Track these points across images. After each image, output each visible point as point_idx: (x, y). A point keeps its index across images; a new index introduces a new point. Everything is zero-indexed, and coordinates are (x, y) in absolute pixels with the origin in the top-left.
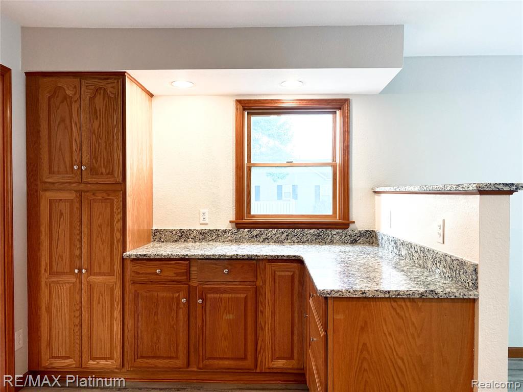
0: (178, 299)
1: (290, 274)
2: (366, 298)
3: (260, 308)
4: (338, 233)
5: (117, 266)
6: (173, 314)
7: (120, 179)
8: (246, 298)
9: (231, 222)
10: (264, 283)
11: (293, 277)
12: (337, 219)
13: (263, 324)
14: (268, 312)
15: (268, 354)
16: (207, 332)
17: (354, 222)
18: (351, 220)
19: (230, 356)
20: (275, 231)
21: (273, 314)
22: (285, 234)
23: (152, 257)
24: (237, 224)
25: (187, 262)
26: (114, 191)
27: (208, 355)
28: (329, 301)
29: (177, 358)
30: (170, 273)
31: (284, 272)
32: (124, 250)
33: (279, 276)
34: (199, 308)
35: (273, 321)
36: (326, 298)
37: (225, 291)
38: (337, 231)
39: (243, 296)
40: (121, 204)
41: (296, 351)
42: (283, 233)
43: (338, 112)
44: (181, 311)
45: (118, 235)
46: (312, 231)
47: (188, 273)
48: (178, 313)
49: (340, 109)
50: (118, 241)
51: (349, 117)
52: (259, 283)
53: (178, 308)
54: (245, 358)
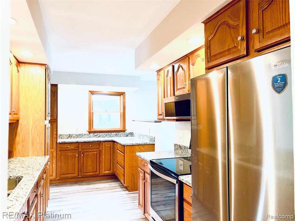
0: (75, 155)
1: (110, 145)
2: (133, 145)
3: (101, 156)
4: (122, 134)
5: (55, 146)
6: (74, 160)
7: (56, 118)
8: (97, 153)
9: (87, 131)
10: (102, 148)
11: (111, 146)
12: (122, 129)
13: (102, 161)
14: (103, 157)
15: (103, 169)
16: (85, 165)
17: (127, 130)
18: (126, 129)
19: (91, 171)
20: (102, 134)
21: (105, 157)
22: (106, 135)
23: (67, 142)
24: (89, 132)
25: (78, 144)
26: (54, 122)
27: (85, 172)
28: (125, 146)
29: (75, 173)
30: (72, 147)
31: (108, 145)
32: (57, 141)
33: (107, 146)
34: (82, 157)
35: (105, 160)
36: (124, 146)
37: (90, 152)
38: (122, 133)
39: (96, 153)
40: (56, 126)
41: (112, 168)
42: (105, 134)
43: (122, 96)
44: (76, 159)
45: (55, 136)
46: (114, 133)
47: (78, 147)
48: (75, 159)
49: (122, 95)
50: (55, 138)
51: (125, 98)
52: (101, 149)
53: (75, 158)
54: (96, 172)
